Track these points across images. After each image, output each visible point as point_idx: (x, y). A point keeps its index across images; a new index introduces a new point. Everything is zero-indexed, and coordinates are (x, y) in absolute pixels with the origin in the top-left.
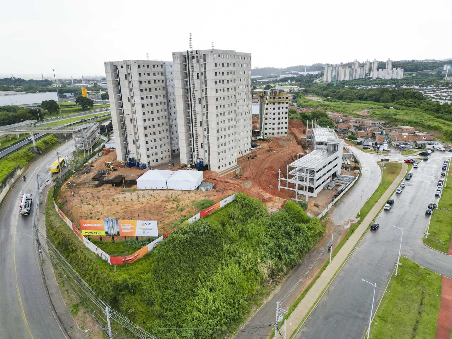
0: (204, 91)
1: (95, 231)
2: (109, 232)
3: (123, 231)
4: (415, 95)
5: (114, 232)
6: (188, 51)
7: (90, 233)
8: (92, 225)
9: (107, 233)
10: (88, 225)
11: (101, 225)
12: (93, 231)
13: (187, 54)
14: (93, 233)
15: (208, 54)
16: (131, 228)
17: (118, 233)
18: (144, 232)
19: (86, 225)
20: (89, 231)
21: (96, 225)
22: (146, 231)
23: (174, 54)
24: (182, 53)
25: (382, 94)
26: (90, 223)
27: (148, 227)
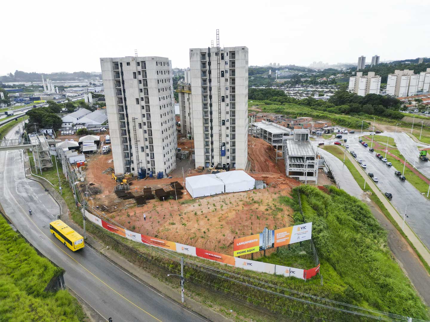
0: (228, 89)
1: (249, 249)
2: (263, 247)
3: (278, 241)
4: (279, 93)
5: (269, 245)
6: (209, 48)
7: (243, 252)
8: (246, 243)
9: (261, 248)
10: (242, 243)
11: (257, 240)
12: (246, 250)
13: (207, 51)
14: (247, 251)
15: (238, 51)
16: (287, 236)
17: (273, 244)
18: (299, 237)
19: (240, 244)
20: (242, 251)
21: (250, 242)
22: (301, 236)
23: (192, 51)
24: (201, 49)
25: (253, 93)
26: (244, 241)
27: (304, 230)
